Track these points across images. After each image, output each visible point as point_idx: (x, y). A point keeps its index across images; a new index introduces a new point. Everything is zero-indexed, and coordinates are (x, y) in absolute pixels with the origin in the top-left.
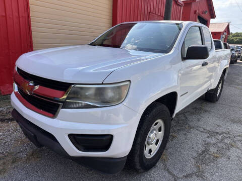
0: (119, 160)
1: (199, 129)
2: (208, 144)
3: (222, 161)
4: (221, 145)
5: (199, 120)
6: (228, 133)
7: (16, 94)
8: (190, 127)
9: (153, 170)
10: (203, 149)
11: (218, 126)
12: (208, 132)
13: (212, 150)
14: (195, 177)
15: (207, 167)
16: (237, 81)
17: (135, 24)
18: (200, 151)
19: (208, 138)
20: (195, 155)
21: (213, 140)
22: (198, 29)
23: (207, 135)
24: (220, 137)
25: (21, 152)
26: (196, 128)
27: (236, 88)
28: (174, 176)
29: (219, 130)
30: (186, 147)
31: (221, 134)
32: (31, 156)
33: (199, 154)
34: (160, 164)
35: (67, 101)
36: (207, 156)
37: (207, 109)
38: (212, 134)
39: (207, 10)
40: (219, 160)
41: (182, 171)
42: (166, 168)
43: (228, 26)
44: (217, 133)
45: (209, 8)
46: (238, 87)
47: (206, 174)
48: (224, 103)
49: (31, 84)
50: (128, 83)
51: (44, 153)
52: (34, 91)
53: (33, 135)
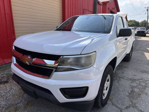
0: (90, 102)
1: (125, 78)
2: (133, 87)
3: (143, 96)
4: (140, 87)
5: (123, 73)
6: (142, 79)
7: (15, 65)
8: (120, 78)
9: (106, 106)
10: (131, 90)
11: (135, 75)
12: (131, 79)
13: (136, 90)
14: (131, 108)
15: (136, 101)
16: (137, 48)
17: (78, 17)
18: (130, 92)
19: (131, 83)
20: (127, 94)
21: (134, 84)
22: (120, 18)
23: (130, 81)
24: (138, 82)
25: (19, 103)
26: (123, 78)
27: (138, 52)
28: (119, 108)
29: (136, 78)
30: (121, 90)
31: (138, 80)
32: (27, 105)
33: (130, 94)
34: (109, 102)
35: (58, 67)
36: (135, 94)
37: (125, 66)
38: (133, 80)
39: (115, 7)
40: (141, 96)
41: (123, 105)
42: (113, 104)
43: (126, 16)
44: (135, 80)
45: (116, 6)
46: (138, 51)
47: (137, 105)
48: (134, 61)
49: (29, 58)
50: (95, 53)
51: (35, 102)
52: (33, 62)
53: (32, 91)
